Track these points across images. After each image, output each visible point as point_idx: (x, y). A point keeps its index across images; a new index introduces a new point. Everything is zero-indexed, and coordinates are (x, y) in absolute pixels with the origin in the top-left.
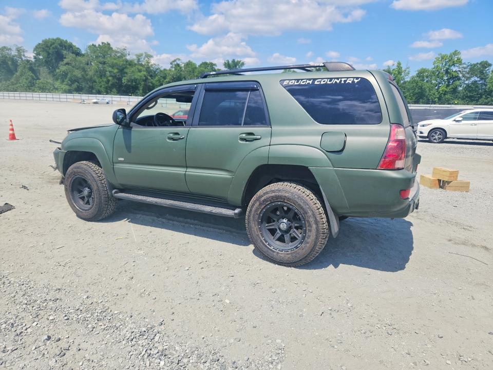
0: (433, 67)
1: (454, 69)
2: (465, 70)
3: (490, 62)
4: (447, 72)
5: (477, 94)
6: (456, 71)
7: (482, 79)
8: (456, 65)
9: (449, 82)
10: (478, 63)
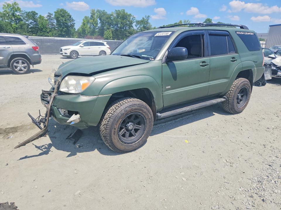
0: (3, 11)
1: (18, 14)
2: (24, 15)
3: (36, 12)
4: (13, 15)
5: (35, 30)
6: (18, 15)
7: (35, 21)
8: (17, 11)
9: (16, 21)
10: (30, 12)
